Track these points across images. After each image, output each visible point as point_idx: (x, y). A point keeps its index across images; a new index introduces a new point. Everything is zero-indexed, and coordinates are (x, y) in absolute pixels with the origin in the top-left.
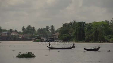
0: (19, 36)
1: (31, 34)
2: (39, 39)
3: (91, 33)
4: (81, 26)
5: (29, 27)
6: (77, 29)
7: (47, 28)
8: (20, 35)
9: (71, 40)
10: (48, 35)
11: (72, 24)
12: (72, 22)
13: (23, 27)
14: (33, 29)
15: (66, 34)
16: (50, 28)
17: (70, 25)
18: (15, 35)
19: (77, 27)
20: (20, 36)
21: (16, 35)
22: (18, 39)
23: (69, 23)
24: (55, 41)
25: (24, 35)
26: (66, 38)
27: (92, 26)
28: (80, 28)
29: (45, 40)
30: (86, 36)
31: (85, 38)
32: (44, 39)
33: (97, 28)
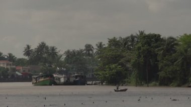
0: (14, 70)
1: (47, 65)
2: (48, 78)
3: (173, 63)
4: (149, 45)
5: (43, 46)
6: (139, 53)
7: (89, 51)
8: (18, 68)
9: (126, 80)
10: (90, 67)
11: (136, 39)
12: (134, 34)
13: (28, 47)
14: (53, 53)
15: (114, 66)
16: (95, 51)
17: (130, 44)
18: (5, 66)
19: (139, 48)
20: (19, 71)
21: (9, 67)
22: (13, 76)
23: (128, 38)
24: (88, 83)
25: (29, 67)
26: (113, 75)
27: (177, 44)
28: (148, 49)
29: (62, 80)
30: (160, 71)
31: (158, 75)
32: (59, 79)
33: (186, 51)
